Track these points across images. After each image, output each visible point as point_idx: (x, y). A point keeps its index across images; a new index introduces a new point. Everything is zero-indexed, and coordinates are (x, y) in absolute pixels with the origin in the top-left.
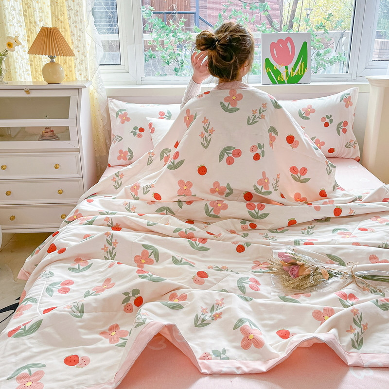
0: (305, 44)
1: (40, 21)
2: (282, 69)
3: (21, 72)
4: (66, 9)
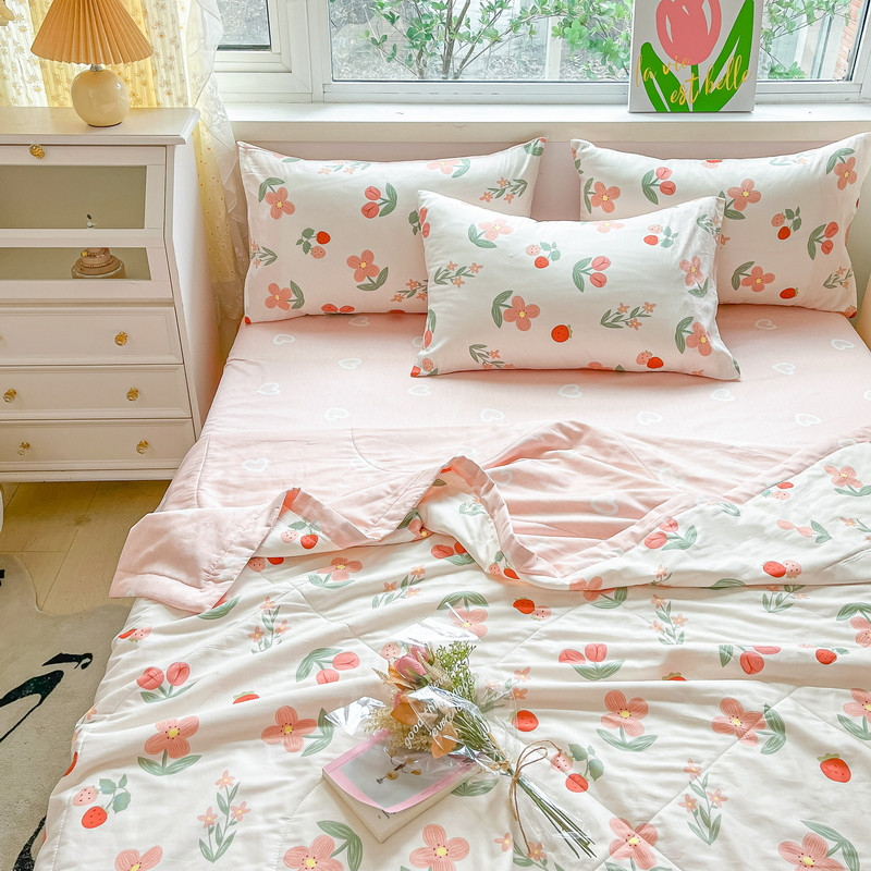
0: (749, 5)
2: (683, 73)
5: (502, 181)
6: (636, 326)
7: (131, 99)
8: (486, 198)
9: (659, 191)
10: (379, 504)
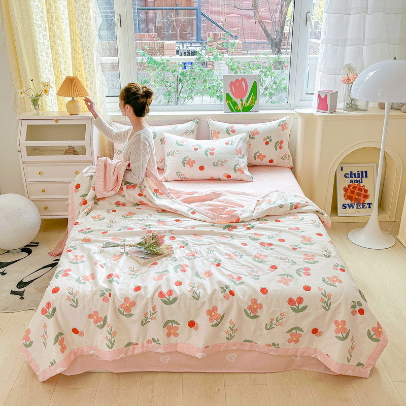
0: (255, 83)
1: (64, 70)
2: (238, 101)
3: (50, 104)
4: (82, 63)
5: (187, 130)
6: (223, 166)
8: (182, 135)
9: (231, 132)
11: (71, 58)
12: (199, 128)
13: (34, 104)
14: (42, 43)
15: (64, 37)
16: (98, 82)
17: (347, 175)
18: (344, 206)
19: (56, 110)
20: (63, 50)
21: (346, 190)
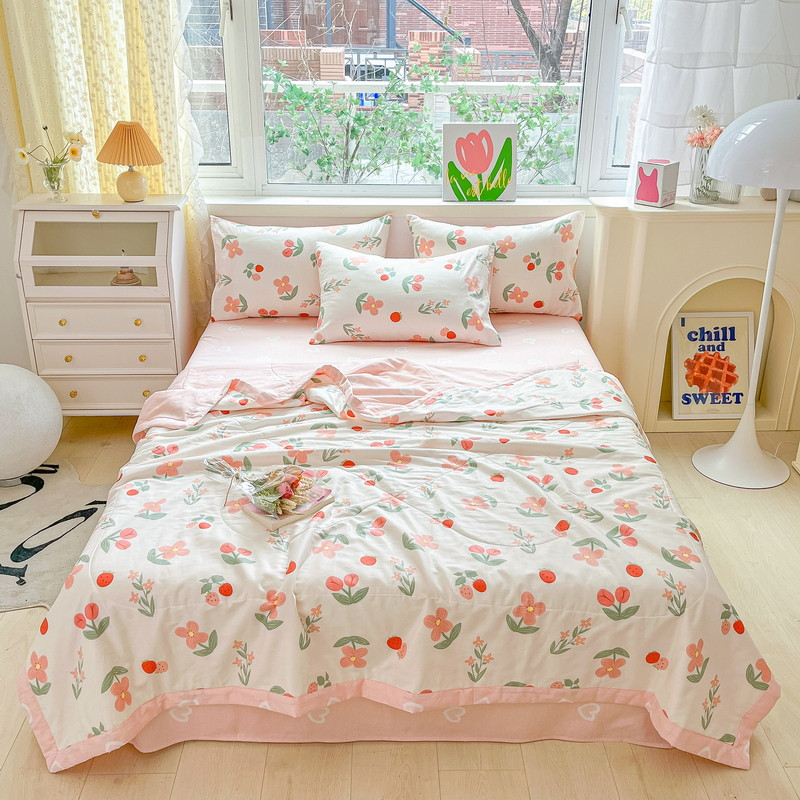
0: (509, 141)
2: (473, 179)
4: (151, 93)
5: (366, 237)
6: (439, 313)
7: (150, 189)
8: (356, 247)
9: (456, 243)
10: (282, 388)
11: (127, 83)
12: (391, 234)
13: (50, 179)
14: (67, 51)
15: (114, 39)
16: (182, 134)
17: (693, 336)
18: (686, 399)
19: (96, 190)
20: (111, 67)
21: (689, 364)
